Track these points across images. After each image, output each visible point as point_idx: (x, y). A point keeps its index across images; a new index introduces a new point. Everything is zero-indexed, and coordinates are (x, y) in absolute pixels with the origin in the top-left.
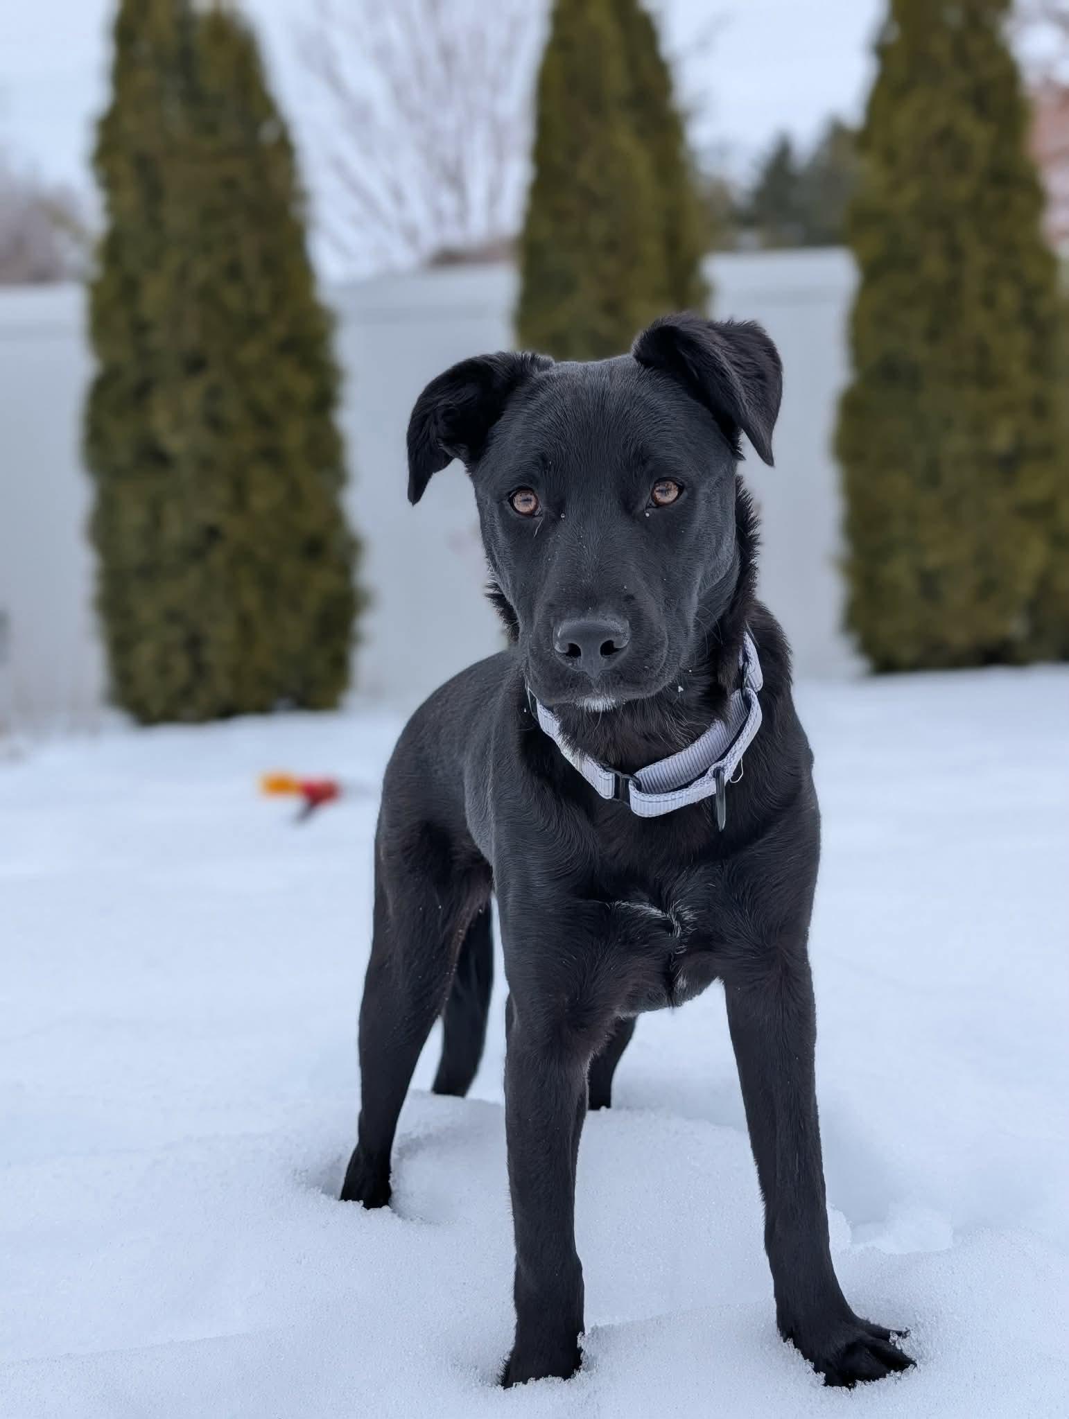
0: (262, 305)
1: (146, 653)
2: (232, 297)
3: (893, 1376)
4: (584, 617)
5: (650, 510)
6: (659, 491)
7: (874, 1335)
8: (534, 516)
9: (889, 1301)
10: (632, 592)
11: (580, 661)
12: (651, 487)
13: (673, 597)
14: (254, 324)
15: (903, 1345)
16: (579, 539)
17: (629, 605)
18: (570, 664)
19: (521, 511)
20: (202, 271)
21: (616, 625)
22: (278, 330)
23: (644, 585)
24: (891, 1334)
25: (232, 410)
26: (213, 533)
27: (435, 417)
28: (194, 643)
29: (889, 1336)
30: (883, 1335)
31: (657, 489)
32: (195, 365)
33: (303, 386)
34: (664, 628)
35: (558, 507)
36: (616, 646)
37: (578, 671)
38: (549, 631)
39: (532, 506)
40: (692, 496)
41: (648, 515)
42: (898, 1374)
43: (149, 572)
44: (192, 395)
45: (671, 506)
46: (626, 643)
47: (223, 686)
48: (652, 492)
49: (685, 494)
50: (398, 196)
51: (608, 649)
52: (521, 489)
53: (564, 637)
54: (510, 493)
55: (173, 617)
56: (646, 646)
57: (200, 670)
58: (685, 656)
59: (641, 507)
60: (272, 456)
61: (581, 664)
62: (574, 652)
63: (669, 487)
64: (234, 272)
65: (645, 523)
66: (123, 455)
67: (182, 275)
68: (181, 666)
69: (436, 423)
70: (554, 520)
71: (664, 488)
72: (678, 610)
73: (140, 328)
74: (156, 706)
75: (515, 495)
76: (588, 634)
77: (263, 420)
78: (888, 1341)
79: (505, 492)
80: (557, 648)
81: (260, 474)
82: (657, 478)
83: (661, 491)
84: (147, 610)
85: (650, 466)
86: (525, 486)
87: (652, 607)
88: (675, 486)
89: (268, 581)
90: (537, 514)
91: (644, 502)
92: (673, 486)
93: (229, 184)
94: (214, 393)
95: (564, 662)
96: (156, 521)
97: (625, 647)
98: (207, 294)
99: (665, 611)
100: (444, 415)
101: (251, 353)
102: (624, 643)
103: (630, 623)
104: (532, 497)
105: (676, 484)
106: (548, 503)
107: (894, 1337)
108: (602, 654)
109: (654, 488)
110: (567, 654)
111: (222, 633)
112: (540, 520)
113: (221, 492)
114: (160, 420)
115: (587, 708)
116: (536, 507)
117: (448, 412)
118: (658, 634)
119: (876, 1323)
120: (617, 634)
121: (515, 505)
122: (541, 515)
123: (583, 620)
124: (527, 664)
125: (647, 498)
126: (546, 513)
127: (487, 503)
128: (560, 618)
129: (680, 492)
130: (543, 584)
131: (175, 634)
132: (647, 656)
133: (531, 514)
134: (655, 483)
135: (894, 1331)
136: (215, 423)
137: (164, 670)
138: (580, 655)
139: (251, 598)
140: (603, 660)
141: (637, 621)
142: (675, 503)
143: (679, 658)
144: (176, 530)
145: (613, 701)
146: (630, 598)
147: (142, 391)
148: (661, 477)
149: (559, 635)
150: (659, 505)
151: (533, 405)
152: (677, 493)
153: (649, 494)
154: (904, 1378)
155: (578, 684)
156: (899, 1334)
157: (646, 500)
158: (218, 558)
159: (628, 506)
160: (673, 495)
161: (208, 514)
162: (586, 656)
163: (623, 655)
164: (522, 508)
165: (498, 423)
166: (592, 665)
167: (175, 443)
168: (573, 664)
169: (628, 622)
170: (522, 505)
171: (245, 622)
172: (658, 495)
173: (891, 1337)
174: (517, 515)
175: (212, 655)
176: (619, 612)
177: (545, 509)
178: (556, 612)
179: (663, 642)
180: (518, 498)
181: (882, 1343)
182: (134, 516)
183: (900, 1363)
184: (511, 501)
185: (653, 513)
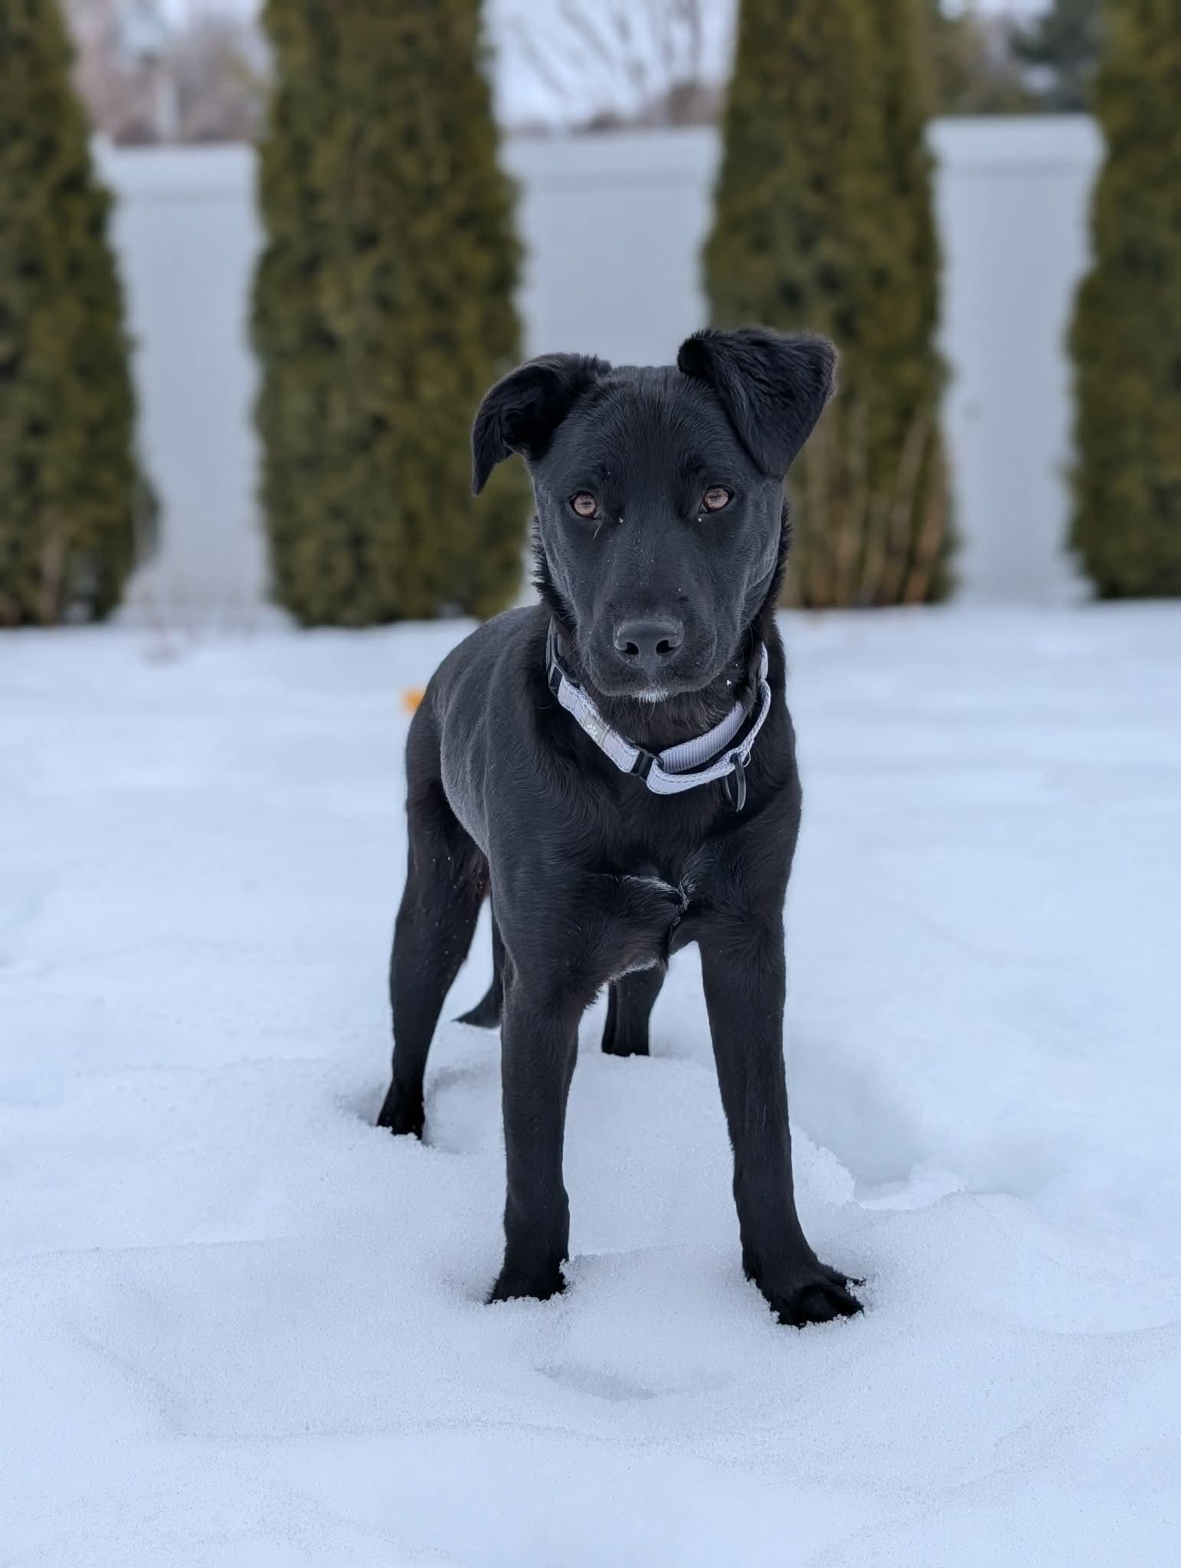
0: (440, 174)
1: (308, 550)
2: (408, 165)
3: (840, 1320)
4: (641, 618)
5: (702, 515)
6: (710, 497)
7: (833, 1281)
8: (594, 519)
9: (852, 1252)
10: (685, 594)
11: (637, 659)
12: (704, 493)
13: (722, 595)
14: (431, 194)
15: (855, 1292)
16: (637, 543)
17: (681, 605)
18: (629, 661)
19: (581, 513)
20: (377, 135)
21: (670, 626)
22: (456, 202)
23: (695, 584)
24: (848, 1281)
25: (404, 290)
26: (379, 424)
27: (500, 419)
28: (357, 541)
29: (846, 1284)
30: (840, 1281)
31: (708, 495)
32: (367, 240)
33: (481, 264)
34: (714, 628)
35: (616, 512)
36: (670, 646)
37: (635, 668)
38: (610, 629)
39: (591, 509)
40: (742, 501)
41: (700, 520)
42: (845, 1318)
43: (312, 463)
44: (361, 272)
45: (720, 512)
46: (679, 643)
47: (386, 590)
48: (704, 499)
49: (734, 500)
50: (623, 29)
51: (664, 648)
52: (580, 494)
53: (623, 635)
54: (571, 496)
55: (336, 512)
56: (697, 646)
57: (362, 569)
58: (732, 653)
59: (693, 514)
60: (444, 340)
61: (639, 662)
62: (632, 650)
63: (720, 493)
64: (411, 137)
65: (697, 527)
66: (289, 337)
67: (356, 139)
68: (343, 564)
69: (500, 424)
70: (612, 524)
71: (715, 495)
72: (727, 609)
73: (310, 197)
74: (317, 607)
75: (576, 498)
76: (646, 634)
77: (438, 302)
78: (844, 1288)
79: (568, 495)
80: (616, 644)
81: (430, 360)
82: (707, 487)
83: (711, 497)
84: (310, 506)
85: (702, 473)
86: (585, 490)
87: (703, 605)
88: (725, 493)
89: (436, 476)
90: (596, 516)
91: (697, 507)
92: (722, 492)
93: (409, 39)
94: (385, 270)
95: (622, 658)
96: (322, 409)
97: (680, 645)
98: (381, 161)
99: (715, 610)
100: (507, 418)
101: (426, 227)
102: (678, 642)
103: (684, 624)
104: (592, 501)
105: (726, 491)
106: (607, 509)
107: (850, 1285)
108: (658, 652)
109: (706, 495)
110: (626, 651)
111: (387, 531)
112: (599, 523)
113: (390, 380)
114: (328, 300)
115: (642, 699)
116: (595, 511)
117: (511, 415)
118: (709, 632)
119: (839, 1271)
120: (673, 634)
121: (576, 506)
122: (600, 518)
123: (640, 622)
124: (588, 658)
125: (700, 503)
126: (605, 518)
127: (547, 502)
128: (619, 618)
129: (730, 499)
130: (602, 583)
131: (338, 531)
132: (699, 653)
133: (591, 517)
134: (708, 490)
135: (850, 1279)
136: (385, 303)
137: (326, 569)
138: (638, 652)
139: (417, 495)
140: (659, 658)
141: (690, 621)
142: (724, 509)
143: (727, 652)
144: (341, 419)
145: (667, 694)
146: (683, 599)
147: (310, 267)
148: (712, 484)
149: (618, 634)
150: (710, 510)
151: (596, 413)
152: (727, 499)
153: (701, 500)
154: (850, 1322)
155: (637, 678)
156: (856, 1282)
157: (698, 505)
158: (384, 450)
159: (682, 512)
160: (723, 500)
161: (375, 404)
162: (642, 655)
163: (677, 653)
164: (583, 511)
165: (561, 426)
166: (649, 662)
167: (342, 325)
168: (631, 660)
169: (681, 623)
170: (582, 509)
171: (410, 520)
172: (709, 501)
173: (848, 1284)
174: (578, 517)
175: (374, 554)
176: (675, 614)
177: (604, 514)
178: (615, 612)
179: (714, 639)
180: (579, 501)
181: (837, 1288)
182: (299, 403)
183: (851, 1308)
184: (572, 503)
185: (705, 518)
